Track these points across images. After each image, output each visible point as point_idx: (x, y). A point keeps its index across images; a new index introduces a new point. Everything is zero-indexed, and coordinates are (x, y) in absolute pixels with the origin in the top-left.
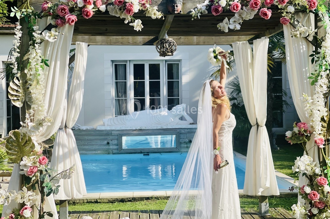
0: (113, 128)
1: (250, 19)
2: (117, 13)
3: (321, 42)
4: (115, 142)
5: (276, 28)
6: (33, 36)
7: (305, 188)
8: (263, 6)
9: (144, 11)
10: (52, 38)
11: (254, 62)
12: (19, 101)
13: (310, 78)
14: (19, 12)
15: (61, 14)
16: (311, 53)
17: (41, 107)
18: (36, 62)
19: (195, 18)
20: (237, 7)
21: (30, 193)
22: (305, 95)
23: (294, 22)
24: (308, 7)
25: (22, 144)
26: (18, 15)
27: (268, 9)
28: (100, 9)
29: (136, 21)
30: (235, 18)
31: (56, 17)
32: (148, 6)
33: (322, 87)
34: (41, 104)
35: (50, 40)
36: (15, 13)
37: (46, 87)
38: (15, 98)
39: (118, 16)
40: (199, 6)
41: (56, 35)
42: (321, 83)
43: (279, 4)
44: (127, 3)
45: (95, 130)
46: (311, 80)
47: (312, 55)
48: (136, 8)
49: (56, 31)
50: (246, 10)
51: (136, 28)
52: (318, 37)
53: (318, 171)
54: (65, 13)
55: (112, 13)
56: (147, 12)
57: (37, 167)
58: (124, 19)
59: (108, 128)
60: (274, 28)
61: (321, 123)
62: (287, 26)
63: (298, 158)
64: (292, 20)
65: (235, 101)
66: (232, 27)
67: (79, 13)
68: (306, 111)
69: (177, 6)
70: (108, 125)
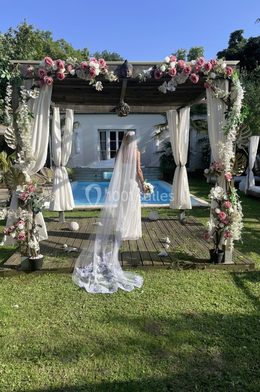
0: (99, 167)
1: (182, 83)
2: (83, 76)
3: (233, 103)
4: (100, 175)
5: (196, 99)
6: (21, 94)
7: (216, 210)
8: (193, 72)
9: (104, 75)
10: (34, 95)
11: (180, 124)
12: (13, 145)
13: (223, 129)
14: (9, 74)
15: (40, 76)
16: (225, 111)
17: (29, 149)
18: (24, 114)
19: (142, 81)
20: (174, 72)
21: (24, 211)
22: (220, 142)
23: (214, 87)
24: (226, 73)
25: (17, 176)
26: (9, 77)
27: (197, 74)
28: (70, 72)
29: (98, 83)
30: (172, 81)
31: (37, 79)
32: (106, 71)
33: (232, 136)
34: (29, 147)
35: (33, 97)
36: (6, 75)
37: (33, 134)
38: (10, 142)
39: (84, 79)
40: (145, 71)
41: (38, 93)
42: (232, 134)
43: (204, 71)
44: (90, 67)
45: (89, 169)
46: (224, 131)
47: (225, 113)
48: (97, 72)
49: (38, 90)
50: (180, 76)
51: (98, 88)
52: (231, 98)
53: (225, 197)
54: (44, 75)
55: (80, 76)
56: (106, 76)
57: (28, 193)
58: (89, 81)
59: (96, 167)
60: (194, 100)
61: (230, 163)
62: (209, 89)
63: (213, 189)
64: (213, 85)
65: (165, 153)
66: (169, 89)
67: (54, 76)
68: (220, 154)
69: (128, 72)
70: (96, 166)
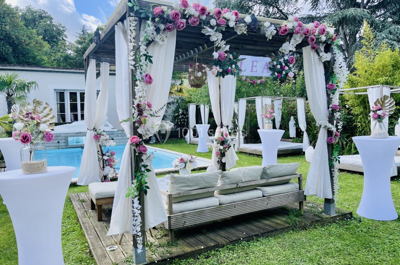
0: (62, 132)
4: (64, 141)
8: (310, 34)
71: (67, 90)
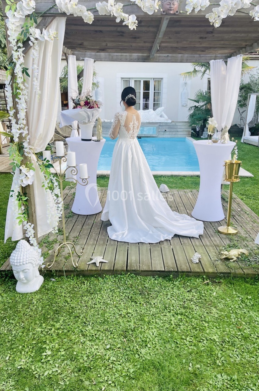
69: (173, 4)
71: (132, 78)
